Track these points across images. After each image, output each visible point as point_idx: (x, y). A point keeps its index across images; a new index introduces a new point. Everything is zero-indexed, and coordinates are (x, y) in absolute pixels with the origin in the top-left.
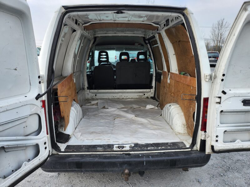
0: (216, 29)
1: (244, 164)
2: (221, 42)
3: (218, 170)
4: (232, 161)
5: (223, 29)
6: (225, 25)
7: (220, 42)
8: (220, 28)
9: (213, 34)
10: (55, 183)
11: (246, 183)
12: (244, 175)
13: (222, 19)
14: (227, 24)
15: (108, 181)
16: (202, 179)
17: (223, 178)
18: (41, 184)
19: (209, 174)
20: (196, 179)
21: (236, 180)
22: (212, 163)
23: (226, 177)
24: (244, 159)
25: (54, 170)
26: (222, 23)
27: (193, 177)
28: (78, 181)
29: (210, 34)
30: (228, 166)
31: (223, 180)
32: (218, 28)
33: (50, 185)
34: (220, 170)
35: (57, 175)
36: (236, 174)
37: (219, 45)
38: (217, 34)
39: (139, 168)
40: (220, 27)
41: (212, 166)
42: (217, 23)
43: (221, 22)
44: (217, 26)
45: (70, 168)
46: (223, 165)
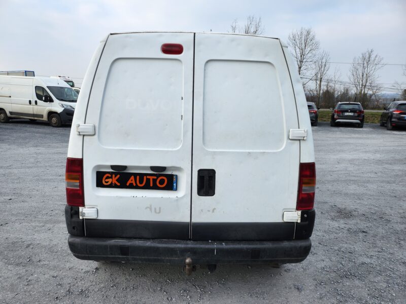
0: (358, 67)
1: (372, 269)
2: (367, 87)
3: (330, 275)
4: (353, 264)
5: (370, 66)
6: (375, 59)
7: (365, 88)
8: (365, 65)
9: (355, 73)
10: (91, 281)
11: (368, 295)
12: (369, 284)
13: (370, 51)
14: (377, 58)
15: (166, 281)
16: (304, 286)
17: (335, 286)
18: (71, 280)
19: (315, 280)
20: (294, 285)
21: (354, 290)
22: (323, 266)
23: (340, 285)
24: (372, 262)
25: (90, 256)
26: (369, 57)
27: (290, 283)
28: (123, 279)
29: (350, 74)
30: (346, 270)
31: (335, 289)
32: (362, 65)
33: (83, 282)
34: (333, 275)
35: (94, 271)
36: (357, 282)
37: (364, 92)
38: (361, 74)
39: (207, 259)
40: (365, 63)
41: (321, 269)
42: (361, 56)
43: (367, 56)
44: (360, 61)
45: (112, 254)
46: (338, 269)
